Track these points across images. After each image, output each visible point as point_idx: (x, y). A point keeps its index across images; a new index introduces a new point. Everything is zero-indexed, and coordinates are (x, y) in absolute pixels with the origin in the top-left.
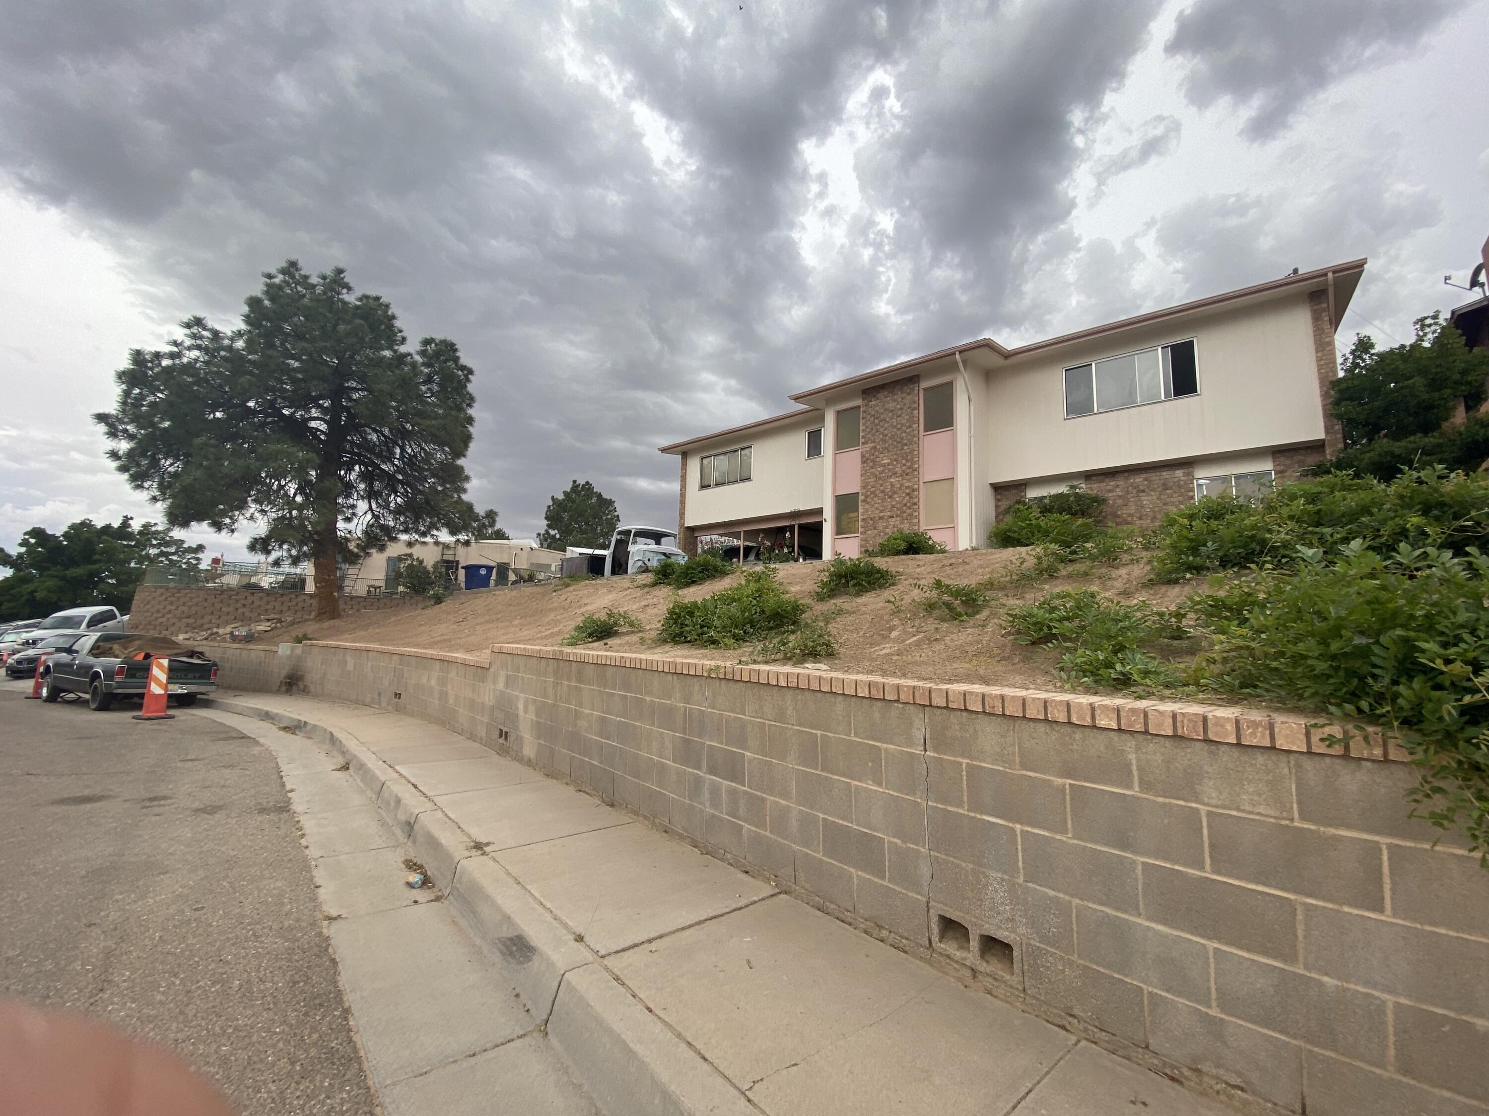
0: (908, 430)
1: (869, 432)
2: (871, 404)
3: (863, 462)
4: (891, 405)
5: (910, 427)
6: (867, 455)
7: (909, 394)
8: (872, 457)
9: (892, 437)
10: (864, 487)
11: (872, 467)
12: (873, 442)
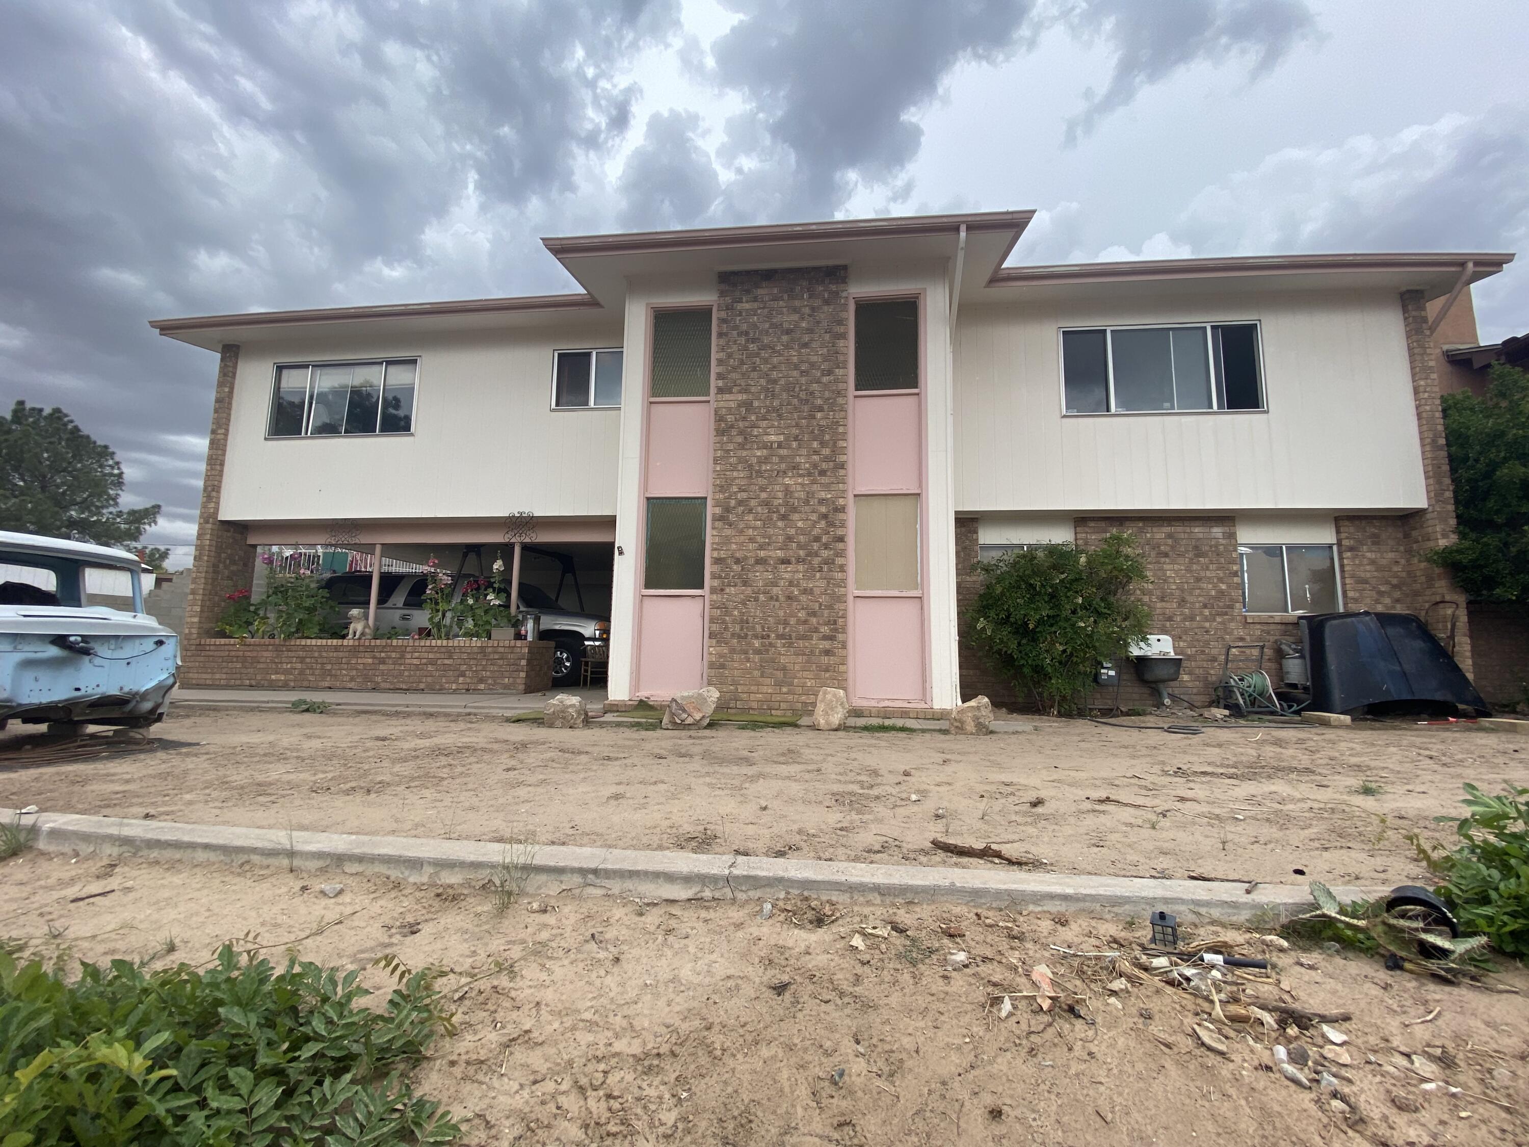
0: (825, 379)
1: (734, 368)
2: (739, 306)
3: (720, 432)
4: (788, 319)
5: (830, 372)
6: (730, 418)
7: (827, 302)
8: (741, 424)
9: (789, 388)
10: (721, 489)
11: (742, 446)
12: (746, 391)
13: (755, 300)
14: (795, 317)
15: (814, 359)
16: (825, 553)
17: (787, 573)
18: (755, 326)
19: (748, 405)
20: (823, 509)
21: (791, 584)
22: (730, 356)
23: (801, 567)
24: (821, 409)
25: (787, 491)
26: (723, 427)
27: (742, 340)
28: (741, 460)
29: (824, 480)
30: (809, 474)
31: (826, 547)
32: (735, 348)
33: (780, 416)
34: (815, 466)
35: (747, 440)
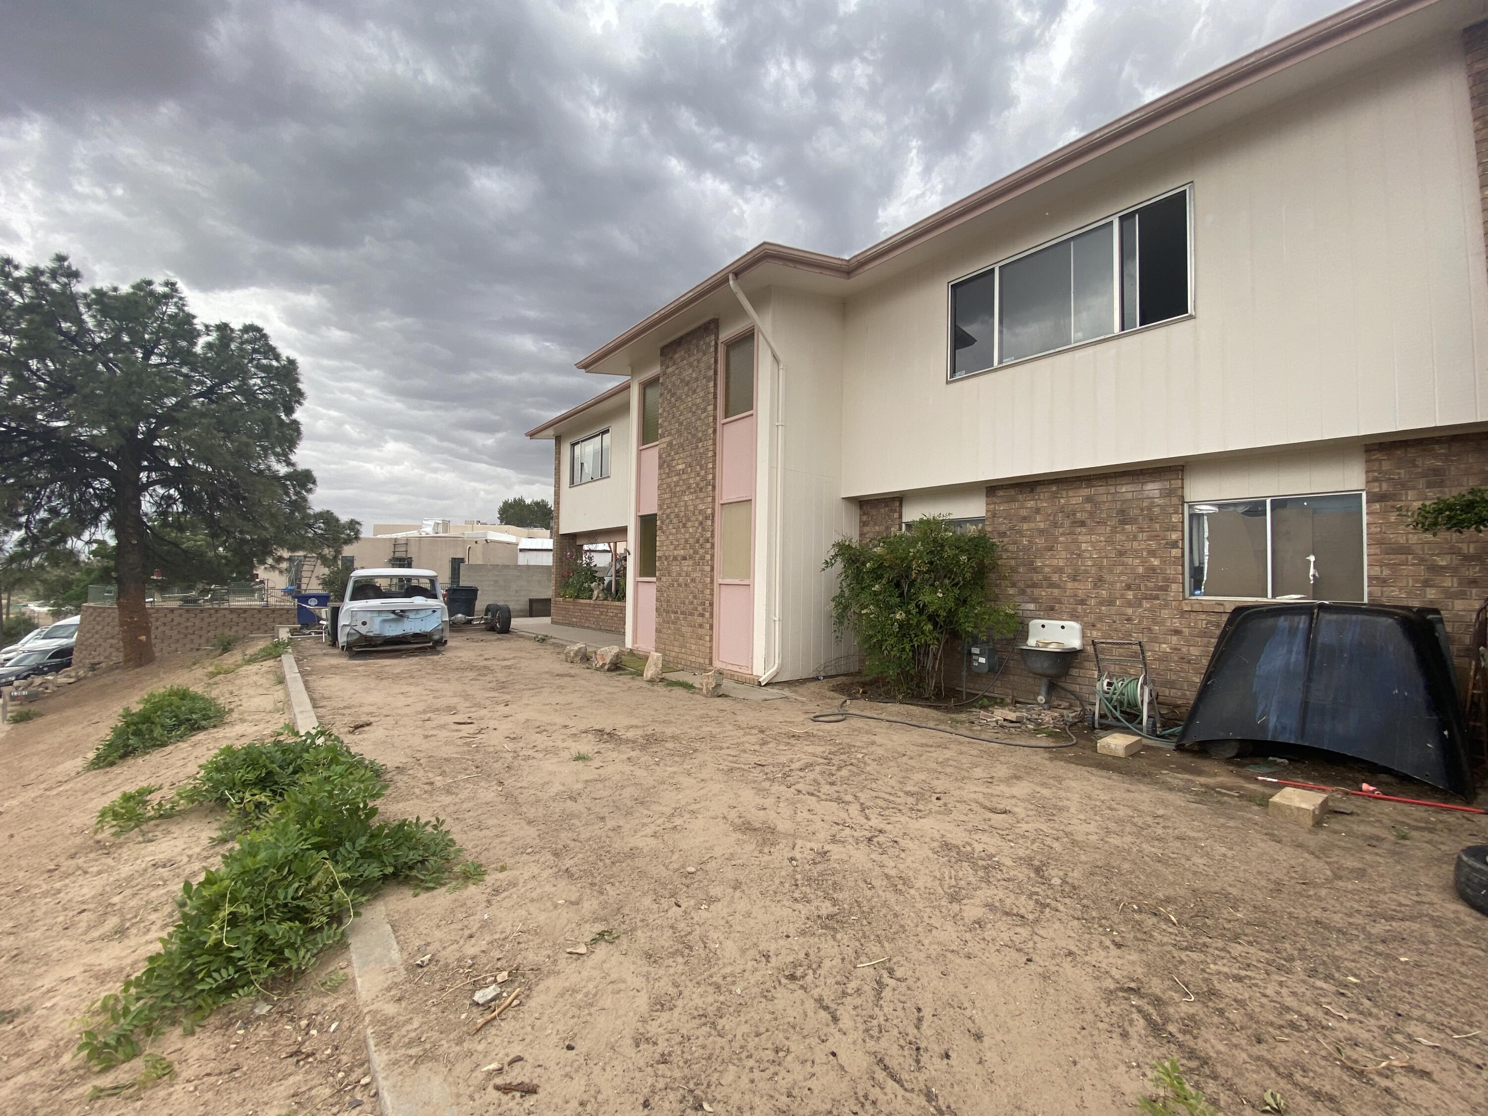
1: (666, 418)
2: (668, 371)
3: (660, 467)
4: (688, 373)
6: (664, 456)
8: (669, 459)
9: (687, 427)
11: (668, 476)
12: (670, 434)
13: (675, 363)
14: (691, 370)
16: (701, 552)
17: (685, 566)
18: (674, 384)
19: (671, 444)
22: (664, 410)
23: (691, 562)
24: (700, 440)
25: (686, 506)
26: (661, 463)
27: (669, 397)
28: (668, 485)
29: (701, 495)
30: (695, 492)
32: (666, 403)
33: (684, 450)
34: (698, 485)
35: (670, 470)
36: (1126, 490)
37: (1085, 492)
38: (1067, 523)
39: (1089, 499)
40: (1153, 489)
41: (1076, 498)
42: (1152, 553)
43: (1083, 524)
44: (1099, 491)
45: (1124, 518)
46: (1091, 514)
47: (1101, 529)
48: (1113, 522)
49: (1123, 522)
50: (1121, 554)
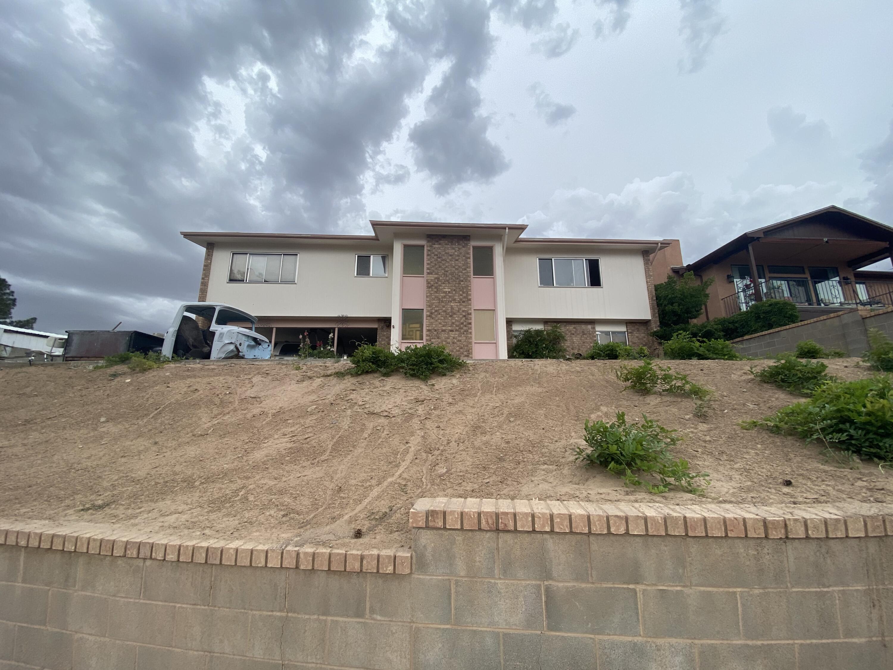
1: (433, 266)
2: (434, 246)
4: (451, 251)
5: (465, 269)
9: (452, 274)
10: (429, 306)
11: (436, 292)
13: (440, 244)
14: (454, 251)
15: (460, 265)
16: (465, 328)
17: (452, 334)
18: (440, 253)
19: (438, 279)
20: (464, 314)
21: (454, 338)
22: (431, 262)
23: (457, 333)
24: (462, 281)
25: (452, 308)
26: (429, 286)
27: (436, 257)
28: (436, 297)
29: (464, 304)
30: (459, 302)
31: (465, 326)
32: (433, 260)
33: (449, 283)
34: (461, 299)
35: (438, 290)
36: (583, 327)
37: (574, 326)
38: (569, 334)
39: (574, 328)
40: (589, 327)
41: (571, 327)
42: (591, 343)
43: (573, 334)
44: (578, 326)
45: (584, 334)
46: (575, 332)
47: (578, 336)
48: (581, 334)
49: (583, 335)
50: (584, 343)
